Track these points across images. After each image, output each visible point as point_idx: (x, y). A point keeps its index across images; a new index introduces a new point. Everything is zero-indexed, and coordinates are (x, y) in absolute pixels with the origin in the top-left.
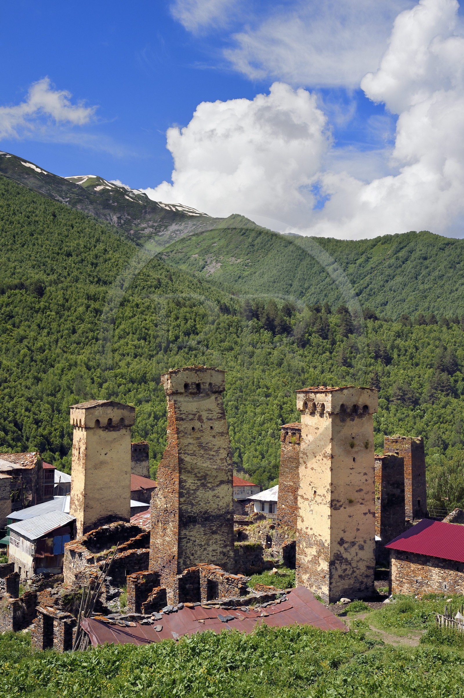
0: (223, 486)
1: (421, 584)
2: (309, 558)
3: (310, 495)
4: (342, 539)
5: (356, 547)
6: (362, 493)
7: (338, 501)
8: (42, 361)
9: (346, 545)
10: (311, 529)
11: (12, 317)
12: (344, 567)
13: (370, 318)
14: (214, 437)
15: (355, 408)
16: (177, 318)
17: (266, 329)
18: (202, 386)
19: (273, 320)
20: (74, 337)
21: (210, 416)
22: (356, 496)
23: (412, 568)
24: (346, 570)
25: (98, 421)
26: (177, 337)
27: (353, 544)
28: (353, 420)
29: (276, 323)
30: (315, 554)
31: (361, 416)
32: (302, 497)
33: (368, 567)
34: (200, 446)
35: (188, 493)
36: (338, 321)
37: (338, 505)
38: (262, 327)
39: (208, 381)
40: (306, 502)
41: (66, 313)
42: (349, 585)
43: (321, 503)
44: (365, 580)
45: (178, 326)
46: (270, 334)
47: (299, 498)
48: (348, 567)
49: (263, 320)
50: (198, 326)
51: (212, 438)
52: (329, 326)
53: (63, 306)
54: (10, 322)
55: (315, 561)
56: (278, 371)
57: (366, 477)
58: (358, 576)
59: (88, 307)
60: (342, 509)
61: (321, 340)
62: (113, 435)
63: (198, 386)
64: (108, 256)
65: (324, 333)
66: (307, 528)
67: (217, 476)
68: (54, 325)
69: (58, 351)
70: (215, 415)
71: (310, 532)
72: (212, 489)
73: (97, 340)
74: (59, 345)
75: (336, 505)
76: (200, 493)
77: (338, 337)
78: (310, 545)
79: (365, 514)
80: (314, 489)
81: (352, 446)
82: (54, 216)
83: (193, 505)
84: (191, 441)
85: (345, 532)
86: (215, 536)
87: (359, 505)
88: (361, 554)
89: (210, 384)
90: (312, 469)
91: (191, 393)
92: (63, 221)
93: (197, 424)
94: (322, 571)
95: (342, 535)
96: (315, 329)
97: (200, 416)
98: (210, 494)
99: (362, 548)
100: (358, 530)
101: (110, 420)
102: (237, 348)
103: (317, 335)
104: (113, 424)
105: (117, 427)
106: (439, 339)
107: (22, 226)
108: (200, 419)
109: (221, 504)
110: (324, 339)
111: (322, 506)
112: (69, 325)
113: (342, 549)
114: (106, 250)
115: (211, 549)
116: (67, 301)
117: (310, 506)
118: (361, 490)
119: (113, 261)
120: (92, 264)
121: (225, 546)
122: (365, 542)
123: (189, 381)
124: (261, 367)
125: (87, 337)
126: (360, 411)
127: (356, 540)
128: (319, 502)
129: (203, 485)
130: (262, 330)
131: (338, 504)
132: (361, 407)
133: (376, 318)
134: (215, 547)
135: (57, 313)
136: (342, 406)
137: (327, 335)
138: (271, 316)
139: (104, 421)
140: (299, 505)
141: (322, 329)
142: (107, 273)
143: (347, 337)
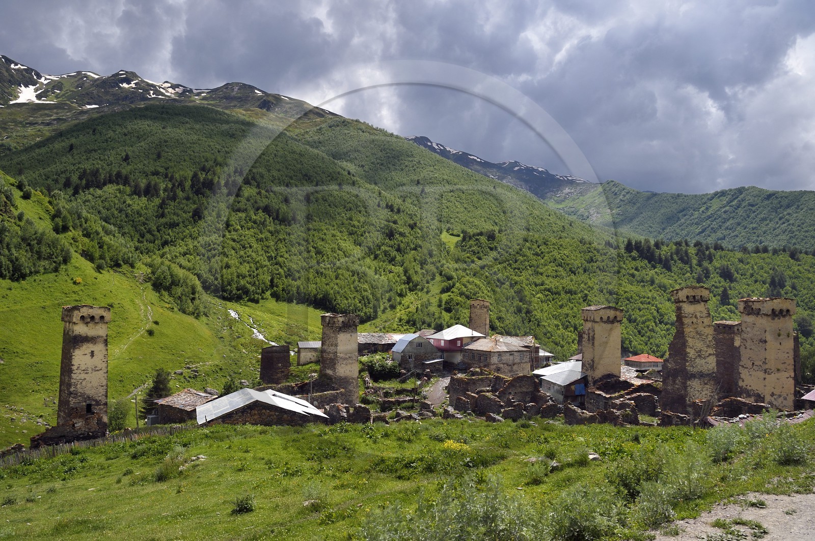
0: (710, 357)
3: (749, 365)
4: (773, 393)
5: (782, 398)
6: (786, 365)
7: (770, 369)
9: (775, 397)
10: (750, 386)
11: (477, 253)
13: (718, 249)
14: (704, 327)
15: (781, 311)
17: (643, 258)
18: (696, 298)
21: (702, 315)
22: (781, 367)
25: (601, 318)
27: (780, 396)
28: (780, 319)
31: (784, 316)
32: (743, 366)
34: (697, 333)
35: (691, 360)
36: (695, 252)
39: (700, 294)
40: (746, 370)
46: (646, 261)
47: (740, 367)
51: (703, 329)
57: (788, 355)
60: (773, 374)
63: (694, 297)
66: (747, 386)
67: (707, 351)
70: (704, 315)
71: (749, 388)
72: (705, 358)
76: (698, 360)
79: (787, 378)
80: (752, 362)
81: (779, 335)
83: (693, 367)
84: (691, 330)
85: (774, 388)
86: (706, 386)
87: (783, 373)
88: (785, 402)
89: (701, 296)
90: (751, 349)
91: (690, 302)
93: (695, 320)
95: (773, 390)
97: (696, 315)
98: (704, 361)
99: (785, 399)
100: (783, 387)
101: (609, 317)
103: (680, 262)
104: (611, 319)
105: (613, 321)
108: (696, 317)
109: (709, 367)
111: (759, 372)
113: (773, 399)
115: (704, 393)
117: (749, 372)
118: (785, 363)
121: (712, 392)
122: (787, 395)
123: (689, 295)
126: (784, 313)
127: (782, 394)
128: (756, 369)
129: (699, 356)
130: (640, 259)
131: (770, 371)
132: (785, 310)
134: (706, 392)
136: (773, 310)
137: (687, 262)
138: (646, 249)
140: (740, 371)
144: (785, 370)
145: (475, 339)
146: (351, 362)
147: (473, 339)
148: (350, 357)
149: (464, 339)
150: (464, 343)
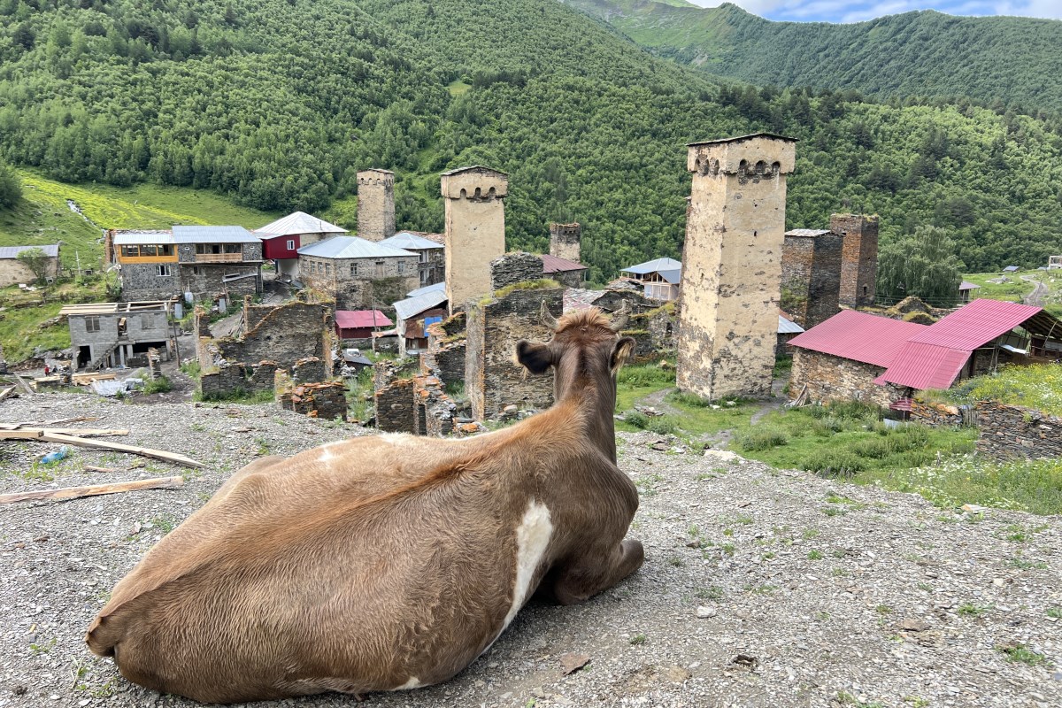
1: (828, 390)
2: (691, 353)
3: (696, 279)
4: (731, 333)
5: (751, 342)
6: (763, 277)
7: (729, 286)
9: (736, 340)
10: (696, 320)
12: (732, 365)
17: (742, 115)
19: (750, 106)
23: (819, 371)
24: (735, 369)
25: (463, 192)
27: (747, 338)
28: (757, 182)
29: (753, 109)
30: (698, 349)
32: (688, 281)
33: (766, 367)
36: (820, 104)
37: (729, 291)
38: (739, 113)
40: (692, 288)
42: (738, 387)
43: (707, 289)
44: (760, 381)
47: (685, 282)
48: (738, 366)
49: (740, 106)
52: (809, 110)
55: (697, 357)
57: (770, 256)
58: (751, 377)
60: (734, 296)
62: (484, 207)
66: (691, 318)
71: (694, 323)
75: (726, 291)
78: (693, 339)
79: (766, 302)
80: (701, 271)
85: (736, 324)
87: (758, 292)
88: (756, 350)
90: (701, 246)
94: (705, 369)
95: (732, 326)
99: (758, 344)
100: (755, 322)
104: (482, 194)
105: (487, 198)
111: (709, 292)
113: (731, 345)
114: (591, 43)
117: (696, 292)
118: (762, 273)
120: (577, 57)
122: (763, 336)
126: (768, 170)
127: (751, 334)
128: (706, 287)
130: (738, 117)
138: (749, 102)
139: (471, 192)
140: (685, 291)
141: (802, 114)
143: (828, 122)
144: (761, 286)
147: (324, 237)
149: (302, 238)
150: (301, 243)
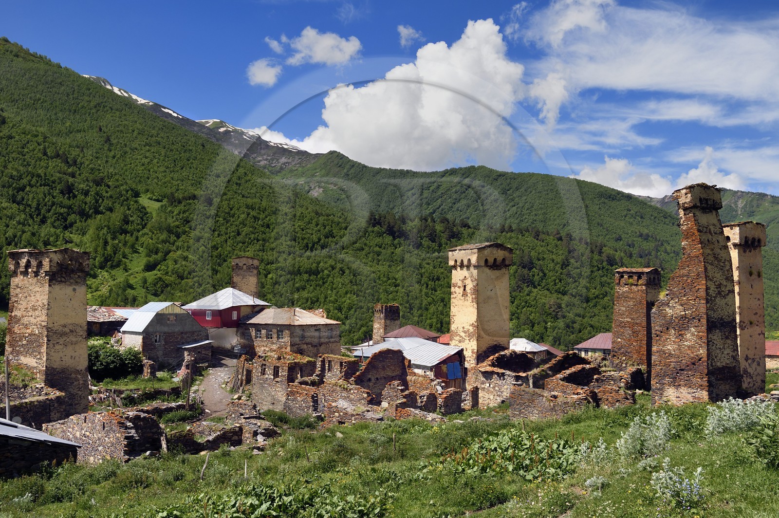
0: (730, 295)
4: (747, 356)
5: (755, 363)
6: (757, 316)
8: (216, 257)
9: (749, 361)
11: (188, 222)
12: (749, 380)
13: (465, 227)
14: (720, 249)
16: (317, 225)
17: (387, 234)
18: (709, 202)
19: (393, 227)
20: (239, 238)
21: (715, 231)
22: (754, 318)
25: (486, 261)
26: (320, 240)
27: (753, 360)
28: (751, 251)
29: (395, 229)
31: (755, 248)
34: (715, 257)
35: (711, 299)
36: (442, 229)
38: (385, 233)
39: (713, 198)
41: (232, 219)
45: (319, 231)
46: (391, 238)
48: (751, 380)
49: (386, 227)
50: (334, 231)
52: (435, 232)
53: (229, 213)
54: (187, 226)
56: (401, 266)
59: (248, 214)
60: (746, 329)
61: (431, 243)
62: (497, 273)
63: (707, 201)
64: (248, 178)
65: (433, 237)
68: (223, 229)
69: (229, 249)
72: (724, 298)
73: (258, 241)
74: (229, 244)
76: (718, 300)
77: (443, 241)
81: (751, 274)
82: (203, 146)
83: (714, 311)
84: (709, 251)
85: (748, 350)
86: (728, 341)
87: (756, 327)
89: (713, 201)
91: (704, 208)
92: (210, 150)
93: (710, 237)
95: (746, 352)
96: (425, 234)
98: (723, 302)
99: (758, 364)
100: (756, 348)
101: (495, 259)
102: (367, 249)
103: (427, 239)
104: (498, 263)
105: (499, 266)
106: (517, 244)
107: (180, 153)
108: (710, 232)
109: (729, 312)
110: (433, 242)
112: (234, 228)
113: (747, 365)
114: (246, 174)
115: (726, 352)
116: (231, 209)
119: (252, 181)
120: (237, 184)
124: (388, 264)
125: (250, 238)
127: (755, 357)
129: (720, 293)
130: (384, 235)
131: (744, 325)
132: (757, 239)
133: (469, 227)
135: (224, 219)
136: (746, 238)
137: (435, 239)
138: (392, 224)
139: (491, 261)
141: (431, 234)
142: (248, 191)
143: (450, 241)
144: (757, 323)
145: (257, 309)
146: (74, 339)
147: (257, 310)
148: (71, 331)
149: (242, 309)
150: (242, 315)
